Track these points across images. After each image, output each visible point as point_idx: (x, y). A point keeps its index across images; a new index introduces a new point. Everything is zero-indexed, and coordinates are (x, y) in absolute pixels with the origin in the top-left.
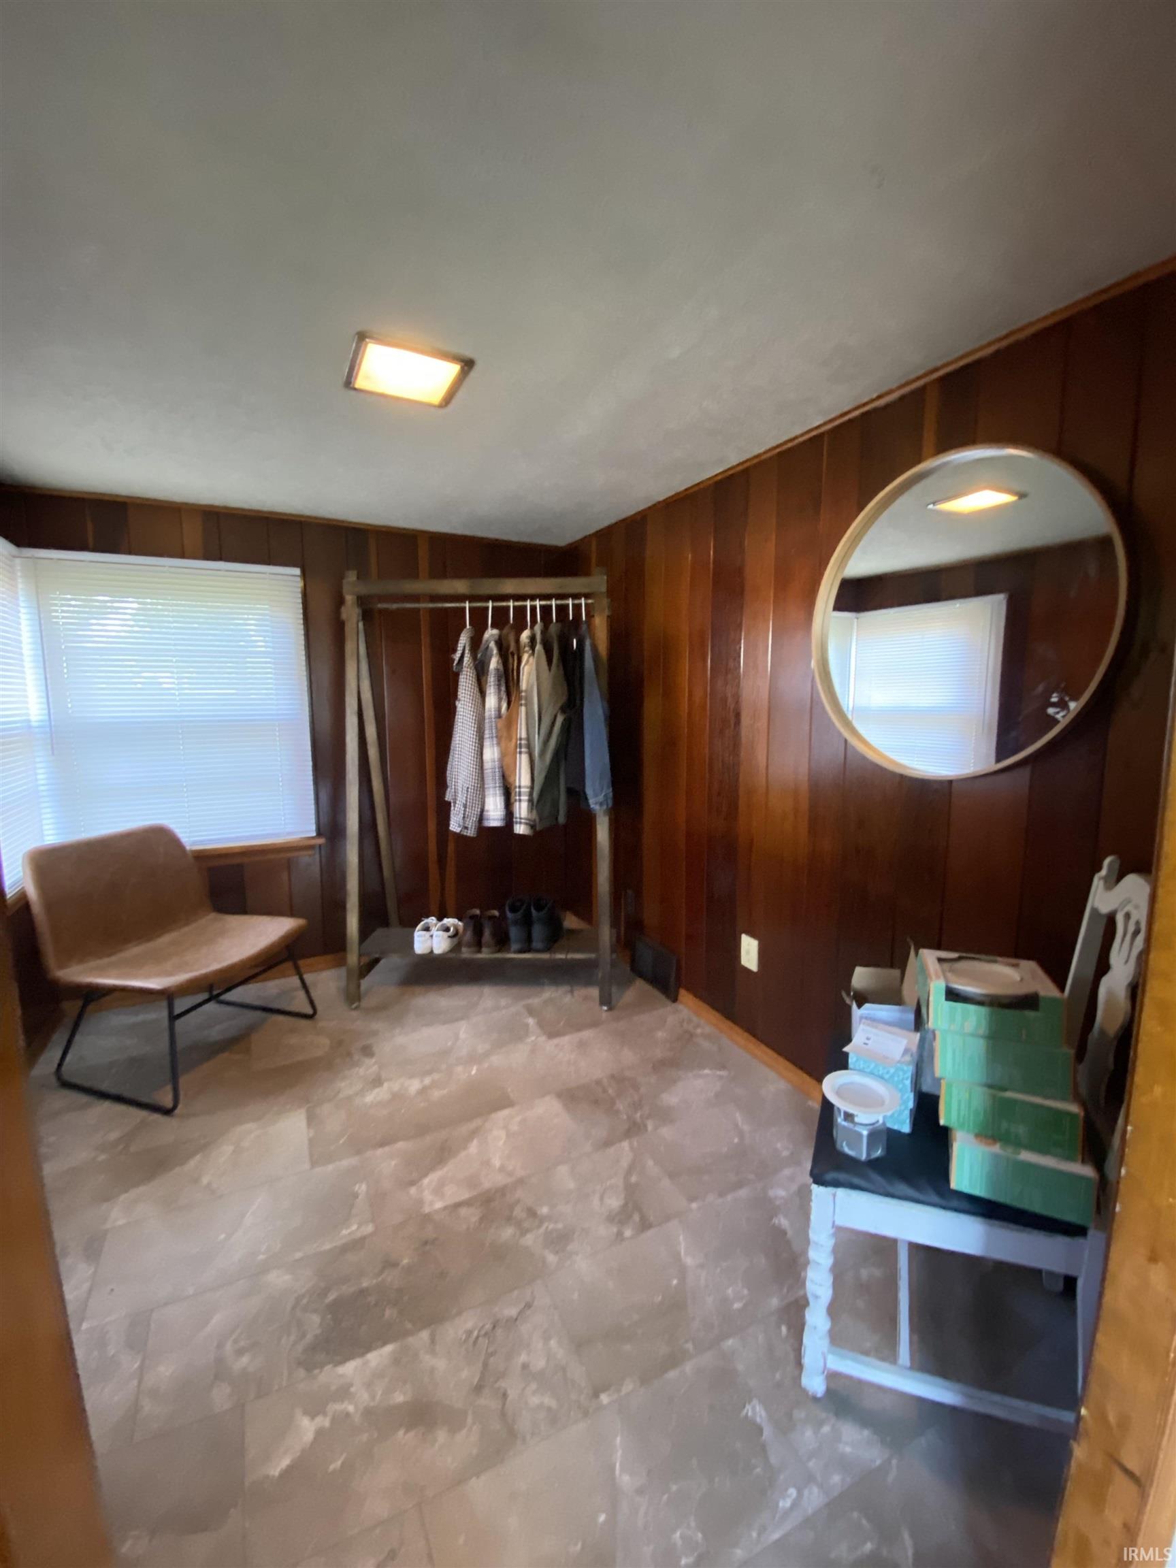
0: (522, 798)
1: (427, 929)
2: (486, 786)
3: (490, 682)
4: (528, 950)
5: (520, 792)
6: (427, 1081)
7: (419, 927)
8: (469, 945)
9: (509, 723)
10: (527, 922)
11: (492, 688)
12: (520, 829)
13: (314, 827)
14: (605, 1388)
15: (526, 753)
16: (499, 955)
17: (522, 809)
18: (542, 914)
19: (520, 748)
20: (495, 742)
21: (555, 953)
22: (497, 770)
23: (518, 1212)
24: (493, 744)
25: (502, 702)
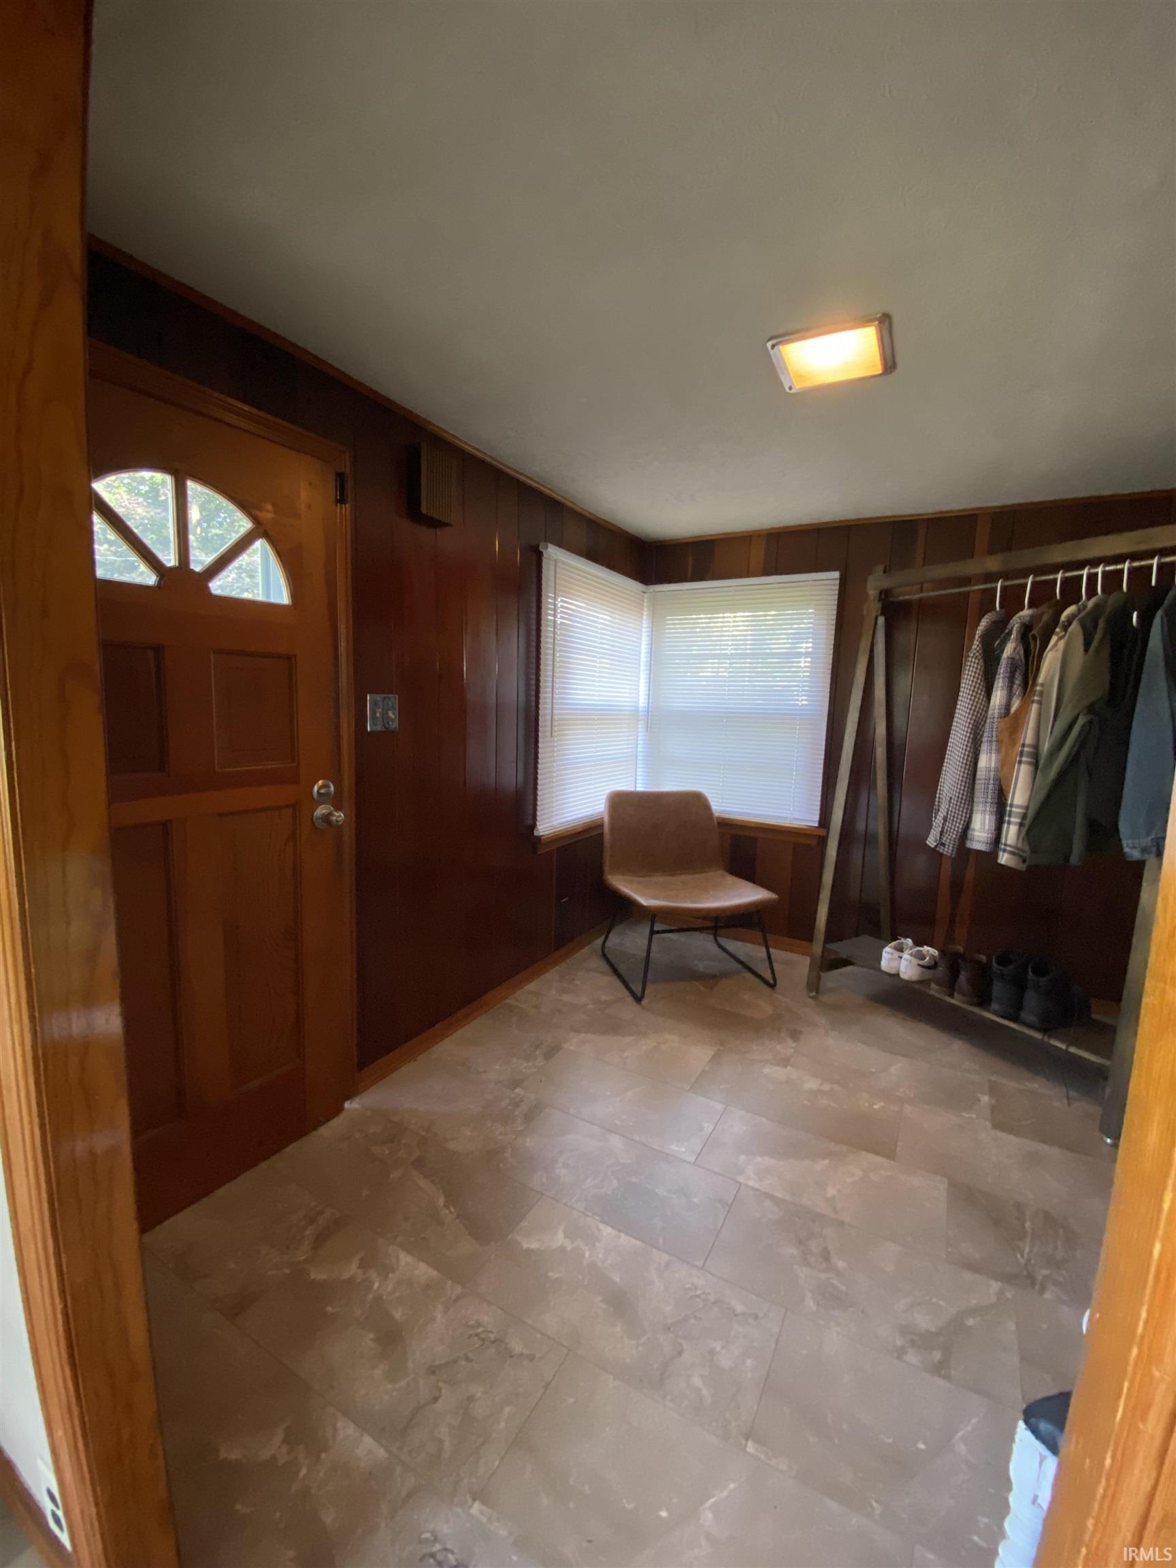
0: (1012, 819)
1: (900, 949)
2: (975, 800)
3: (999, 674)
4: (1015, 1019)
5: (1010, 811)
6: (826, 1087)
7: (893, 944)
8: (938, 983)
9: (1013, 721)
10: (1020, 985)
11: (1001, 680)
12: (1004, 858)
13: (817, 818)
14: (757, 1441)
15: (1029, 763)
16: (977, 1010)
17: (1011, 834)
18: (1043, 980)
19: (1021, 755)
20: (994, 748)
21: (1050, 1037)
22: (992, 782)
23: (814, 1245)
24: (991, 750)
25: (1014, 700)
